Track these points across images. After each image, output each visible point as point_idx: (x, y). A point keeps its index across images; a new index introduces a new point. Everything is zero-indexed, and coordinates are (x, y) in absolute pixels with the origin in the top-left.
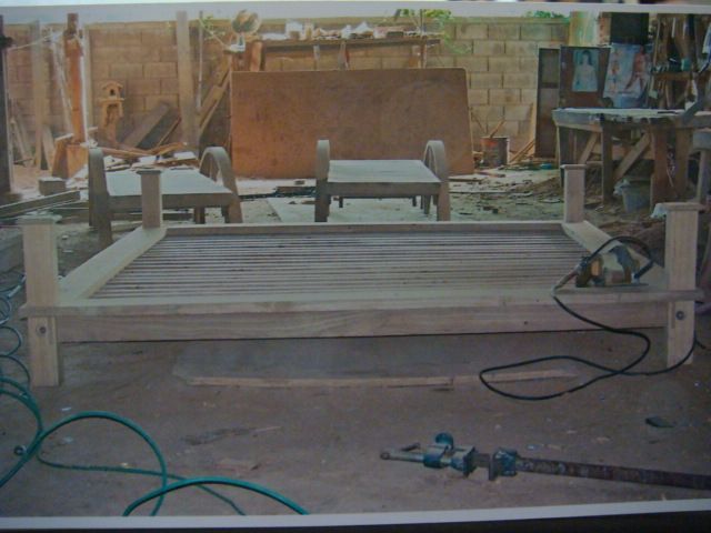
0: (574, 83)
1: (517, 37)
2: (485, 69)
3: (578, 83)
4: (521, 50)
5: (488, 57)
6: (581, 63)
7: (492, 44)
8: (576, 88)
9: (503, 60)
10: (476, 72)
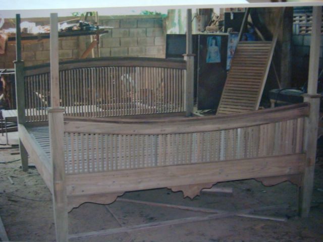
0: (207, 58)
1: (136, 26)
2: (119, 46)
3: (210, 57)
4: (138, 33)
5: (120, 38)
6: (211, 45)
7: (122, 30)
8: (208, 61)
9: (128, 39)
10: (114, 47)
